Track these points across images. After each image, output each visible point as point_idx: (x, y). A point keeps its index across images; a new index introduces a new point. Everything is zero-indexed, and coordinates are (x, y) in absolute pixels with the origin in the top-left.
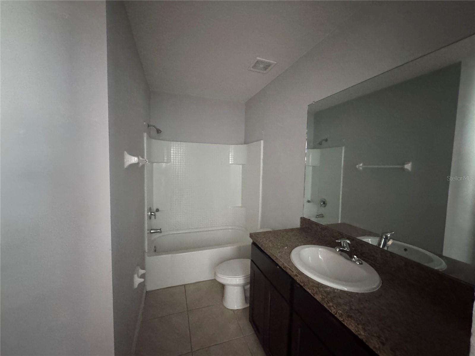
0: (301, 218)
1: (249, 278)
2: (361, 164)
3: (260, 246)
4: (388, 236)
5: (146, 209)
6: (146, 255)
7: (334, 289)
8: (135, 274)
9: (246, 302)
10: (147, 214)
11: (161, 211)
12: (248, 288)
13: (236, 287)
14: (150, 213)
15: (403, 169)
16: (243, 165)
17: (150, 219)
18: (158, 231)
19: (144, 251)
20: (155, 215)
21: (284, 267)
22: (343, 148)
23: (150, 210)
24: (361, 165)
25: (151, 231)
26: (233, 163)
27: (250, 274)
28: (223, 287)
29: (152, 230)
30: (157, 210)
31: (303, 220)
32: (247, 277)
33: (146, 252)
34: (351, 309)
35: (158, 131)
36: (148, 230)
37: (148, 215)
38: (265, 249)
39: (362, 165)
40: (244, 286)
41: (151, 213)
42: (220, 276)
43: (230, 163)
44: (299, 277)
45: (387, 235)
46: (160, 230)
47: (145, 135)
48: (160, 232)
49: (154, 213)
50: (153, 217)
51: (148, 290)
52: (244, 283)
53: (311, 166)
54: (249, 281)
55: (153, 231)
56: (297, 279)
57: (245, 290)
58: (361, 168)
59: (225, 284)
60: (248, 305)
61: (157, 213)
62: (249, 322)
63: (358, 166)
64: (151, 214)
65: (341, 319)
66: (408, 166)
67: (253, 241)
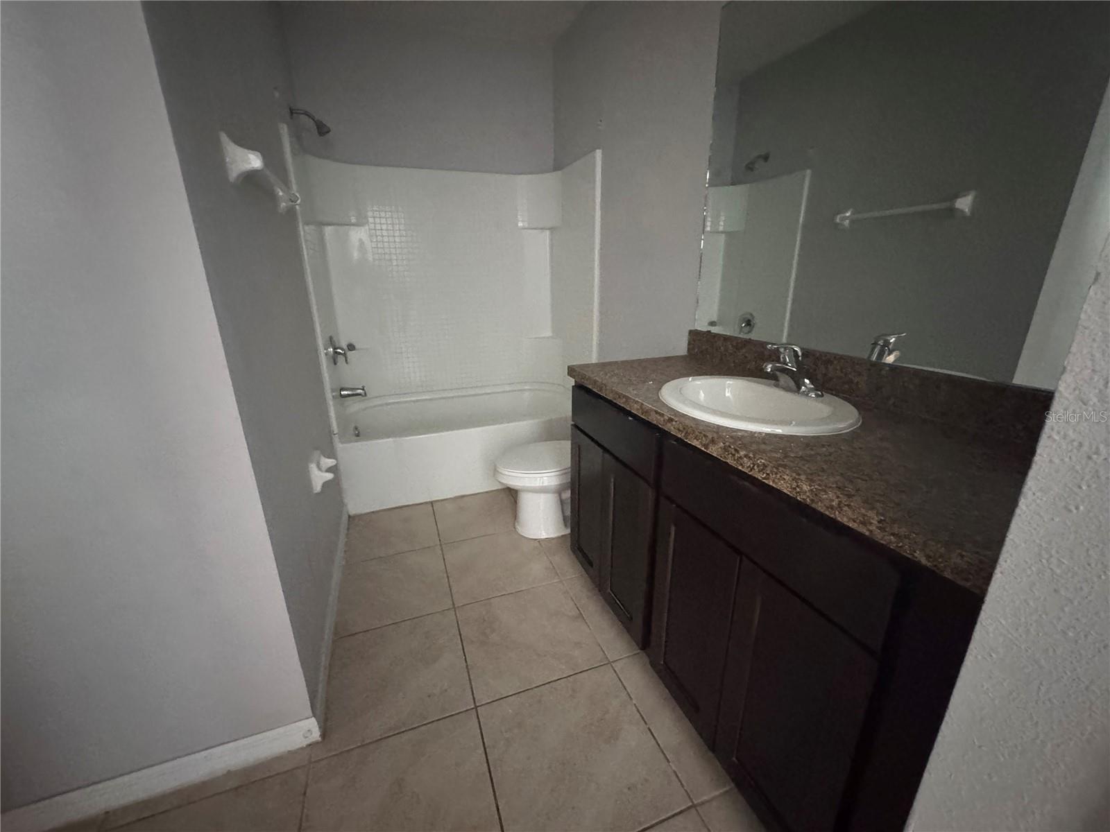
0: (691, 332)
1: (570, 474)
2: (847, 212)
3: (590, 387)
4: (891, 341)
5: (320, 343)
6: (336, 439)
7: (752, 434)
8: (312, 462)
9: (566, 526)
10: (324, 352)
11: (358, 350)
12: (567, 499)
13: (542, 496)
14: (332, 350)
15: (952, 211)
16: (552, 229)
17: (335, 364)
18: (359, 391)
19: (331, 433)
20: (345, 355)
21: (642, 414)
22: (809, 172)
23: (331, 342)
24: (848, 215)
25: (342, 393)
26: (526, 225)
27: (569, 465)
28: (512, 495)
29: (342, 389)
30: (351, 347)
31: (695, 335)
32: (564, 471)
33: (335, 434)
34: (786, 457)
35: (322, 130)
36: (333, 391)
37: (326, 354)
38: (601, 390)
39: (851, 214)
40: (559, 491)
41: (335, 348)
42: (504, 472)
43: (520, 224)
44: (676, 422)
45: (889, 338)
46: (363, 389)
47: (284, 130)
48: (363, 394)
49: (342, 349)
50: (341, 359)
51: (353, 512)
52: (560, 485)
53: (722, 232)
54: (569, 480)
55: (346, 393)
56: (671, 428)
57: (562, 502)
58: (847, 223)
59: (516, 488)
60: (568, 531)
61: (349, 354)
62: (571, 552)
63: (839, 217)
64: (336, 352)
65: (760, 476)
66: (964, 204)
67: (576, 382)
